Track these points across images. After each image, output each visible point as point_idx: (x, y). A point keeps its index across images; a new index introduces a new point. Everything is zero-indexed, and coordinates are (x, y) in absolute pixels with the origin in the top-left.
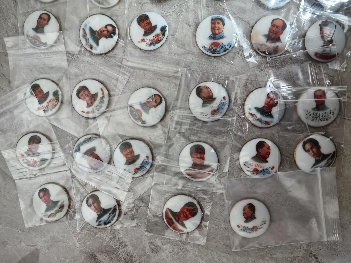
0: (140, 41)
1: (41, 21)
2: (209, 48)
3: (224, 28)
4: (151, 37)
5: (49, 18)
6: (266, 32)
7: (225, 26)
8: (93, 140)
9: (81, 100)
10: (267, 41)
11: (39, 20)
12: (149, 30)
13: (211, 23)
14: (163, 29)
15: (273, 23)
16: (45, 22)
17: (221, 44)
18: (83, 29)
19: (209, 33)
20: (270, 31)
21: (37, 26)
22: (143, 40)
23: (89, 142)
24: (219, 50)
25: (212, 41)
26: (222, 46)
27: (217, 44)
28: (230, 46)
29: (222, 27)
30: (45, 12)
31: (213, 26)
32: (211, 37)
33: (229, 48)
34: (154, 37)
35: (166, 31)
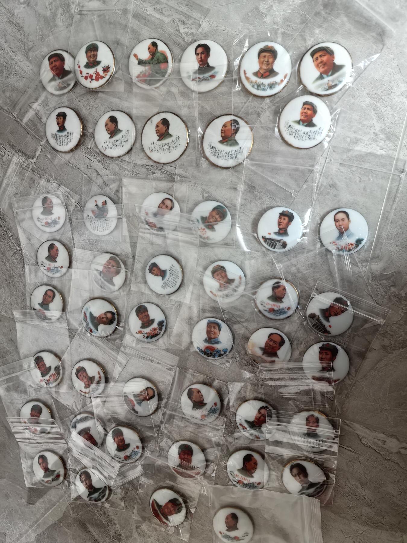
0: (138, 332)
1: (46, 298)
3: (219, 333)
4: (147, 330)
5: (54, 295)
6: (263, 345)
7: (221, 332)
8: (89, 420)
9: (79, 380)
10: (263, 354)
11: (45, 296)
12: (146, 323)
13: (207, 326)
14: (161, 324)
15: (271, 337)
16: (50, 299)
18: (84, 312)
19: (205, 336)
20: (267, 344)
21: (42, 302)
22: (140, 332)
23: (85, 422)
25: (207, 345)
27: (212, 349)
28: (225, 352)
29: (218, 332)
30: (50, 288)
31: (209, 329)
32: (206, 341)
33: (224, 354)
34: (150, 330)
35: (163, 325)
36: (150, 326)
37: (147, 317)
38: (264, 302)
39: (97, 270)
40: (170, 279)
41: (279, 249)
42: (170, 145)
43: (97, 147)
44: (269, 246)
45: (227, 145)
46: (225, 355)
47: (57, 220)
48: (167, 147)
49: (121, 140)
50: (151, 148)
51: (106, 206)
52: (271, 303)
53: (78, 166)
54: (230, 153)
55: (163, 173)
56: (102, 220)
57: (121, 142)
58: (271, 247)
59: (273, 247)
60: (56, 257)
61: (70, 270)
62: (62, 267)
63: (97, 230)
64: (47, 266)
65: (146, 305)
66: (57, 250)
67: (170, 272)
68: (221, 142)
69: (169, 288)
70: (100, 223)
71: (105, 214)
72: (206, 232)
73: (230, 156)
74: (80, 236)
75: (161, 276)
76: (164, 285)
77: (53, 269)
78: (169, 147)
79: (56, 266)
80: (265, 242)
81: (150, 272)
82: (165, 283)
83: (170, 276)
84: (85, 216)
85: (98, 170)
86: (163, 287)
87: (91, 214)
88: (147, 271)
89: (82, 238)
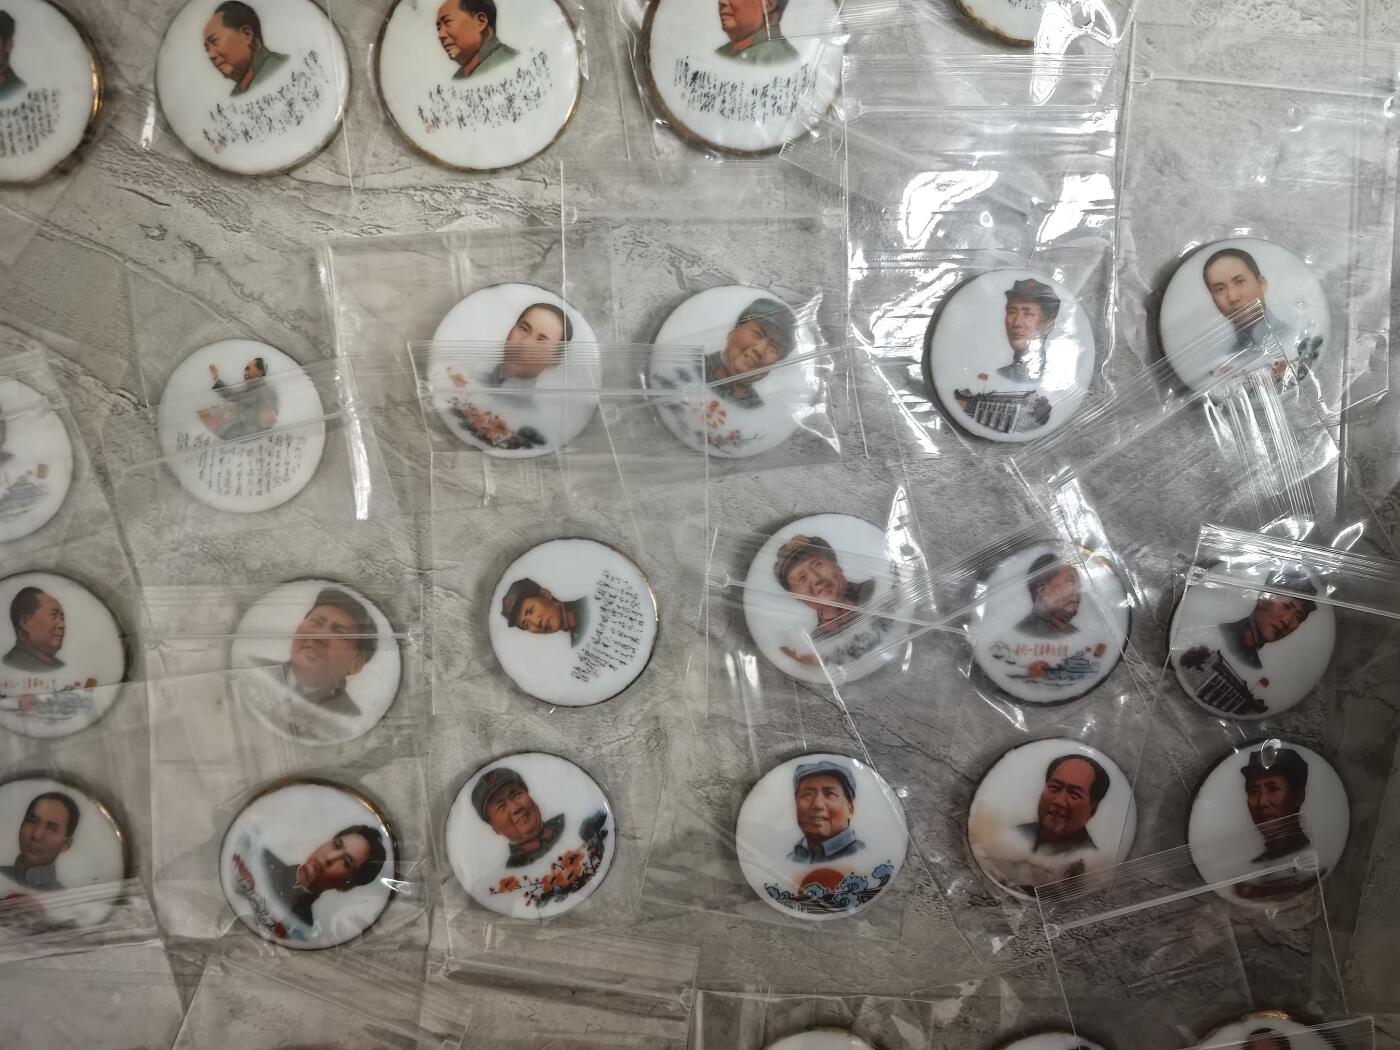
0: (497, 887)
1: (38, 833)
2: (796, 894)
3: (852, 810)
4: (541, 868)
5: (73, 816)
6: (1030, 814)
7: (857, 802)
10: (1035, 849)
12: (529, 841)
13: (796, 794)
14: (594, 829)
15: (1056, 776)
16: (58, 837)
17: (846, 875)
18: (237, 858)
19: (796, 835)
20: (1045, 807)
21: (21, 859)
22: (509, 884)
24: (840, 898)
25: (806, 868)
26: (849, 881)
27: (830, 878)
28: (885, 879)
29: (846, 807)
30: (49, 786)
31: (805, 804)
32: (800, 852)
33: (882, 884)
34: (554, 866)
35: (605, 834)
36: (548, 849)
37: (528, 814)
38: (1006, 647)
39: (266, 663)
40: (607, 633)
41: (1025, 429)
42: (511, 91)
43: (178, 142)
44: (987, 424)
45: (753, 60)
46: (885, 889)
47: (34, 480)
48: (499, 99)
49: (288, 96)
50: (428, 114)
51: (267, 378)
52: (1031, 641)
53: (98, 236)
54: (771, 92)
55: (494, 209)
56: (254, 445)
57: (290, 104)
58: (996, 428)
59: (1001, 428)
60: (55, 643)
61: (134, 686)
62: (91, 683)
63: (239, 491)
64: (19, 690)
65: (516, 764)
66: (58, 612)
67: (601, 603)
68: (727, 51)
69: (605, 672)
70: (245, 459)
71: (264, 416)
72: (723, 414)
73: (770, 102)
74: (158, 531)
75: (563, 627)
76: (582, 665)
77: (50, 702)
78: (510, 100)
79: (60, 685)
80: (970, 411)
81: (511, 624)
82: (586, 656)
83: (605, 620)
84: (169, 441)
85: (196, 241)
86: (580, 674)
87: (198, 429)
88: (497, 619)
89: (168, 537)
